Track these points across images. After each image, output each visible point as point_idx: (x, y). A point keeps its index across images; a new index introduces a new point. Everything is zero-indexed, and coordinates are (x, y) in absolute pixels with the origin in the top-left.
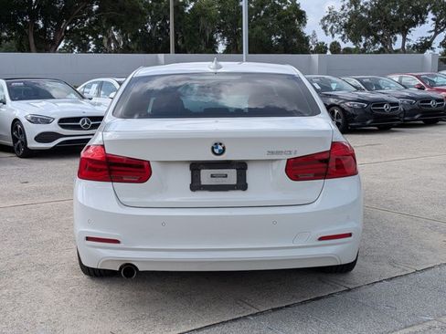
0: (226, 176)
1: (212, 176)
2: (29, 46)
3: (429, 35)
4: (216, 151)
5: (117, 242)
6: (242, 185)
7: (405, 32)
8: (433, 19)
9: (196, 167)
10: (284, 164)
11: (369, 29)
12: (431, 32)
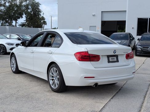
0: (114, 59)
1: (112, 59)
3: (24, 22)
4: (114, 52)
5: (94, 77)
6: (117, 61)
7: (16, 20)
8: (25, 17)
9: (108, 57)
10: (125, 55)
11: (4, 18)
12: (25, 21)
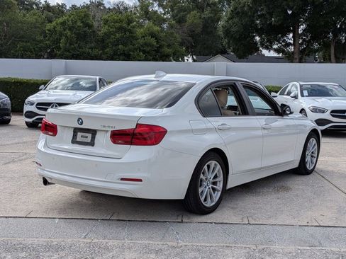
0: (87, 137)
1: (82, 136)
2: (330, 56)
6: (92, 144)
9: (76, 130)
10: (110, 133)
